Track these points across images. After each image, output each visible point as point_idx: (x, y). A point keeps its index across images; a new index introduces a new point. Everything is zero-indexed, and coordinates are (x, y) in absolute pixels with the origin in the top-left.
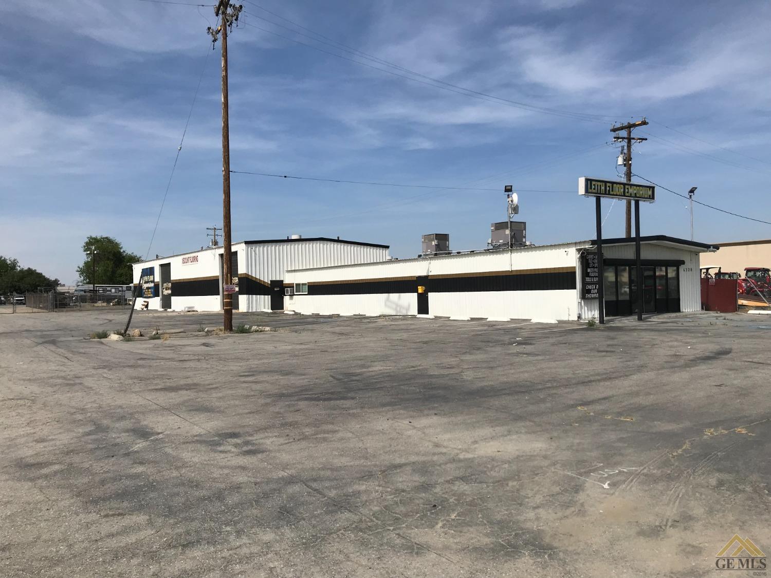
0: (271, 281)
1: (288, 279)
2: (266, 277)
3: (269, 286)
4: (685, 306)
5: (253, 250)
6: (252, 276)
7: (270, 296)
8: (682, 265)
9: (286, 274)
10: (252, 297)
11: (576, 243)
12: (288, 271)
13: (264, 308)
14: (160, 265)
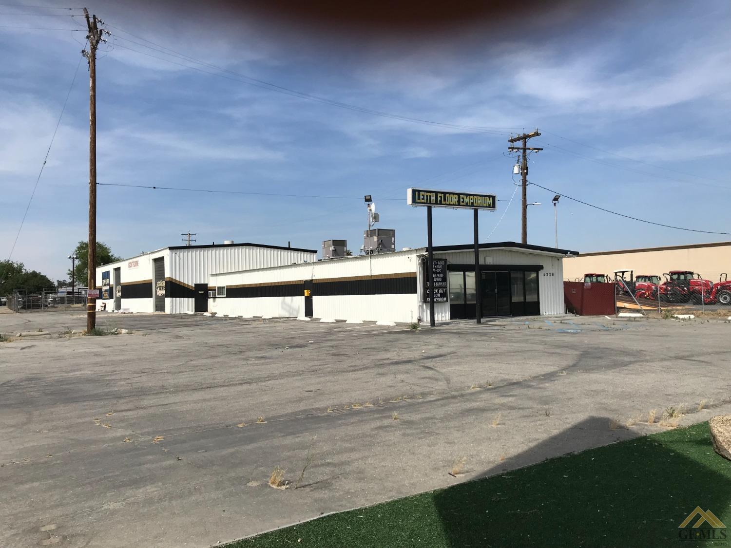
0: (195, 284)
1: (213, 283)
2: (190, 281)
3: (194, 289)
4: (545, 310)
5: (177, 256)
6: (175, 280)
7: (194, 299)
8: (541, 270)
9: (211, 277)
10: (176, 300)
11: (416, 250)
12: (212, 275)
13: (188, 310)
14: (114, 269)
